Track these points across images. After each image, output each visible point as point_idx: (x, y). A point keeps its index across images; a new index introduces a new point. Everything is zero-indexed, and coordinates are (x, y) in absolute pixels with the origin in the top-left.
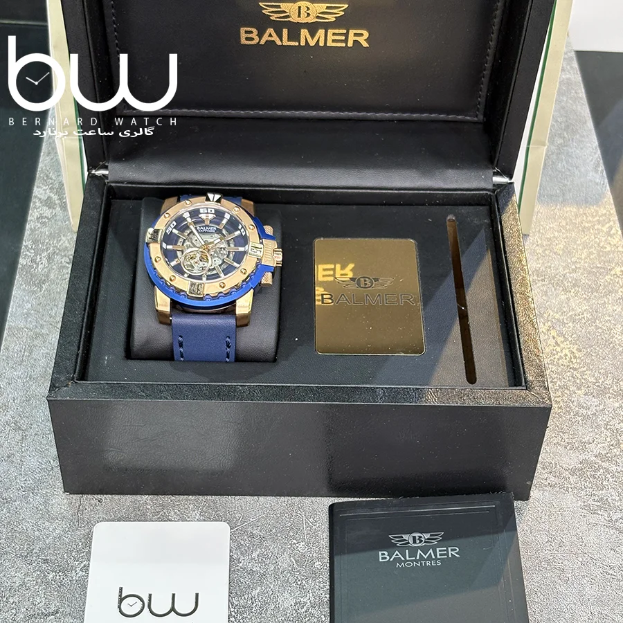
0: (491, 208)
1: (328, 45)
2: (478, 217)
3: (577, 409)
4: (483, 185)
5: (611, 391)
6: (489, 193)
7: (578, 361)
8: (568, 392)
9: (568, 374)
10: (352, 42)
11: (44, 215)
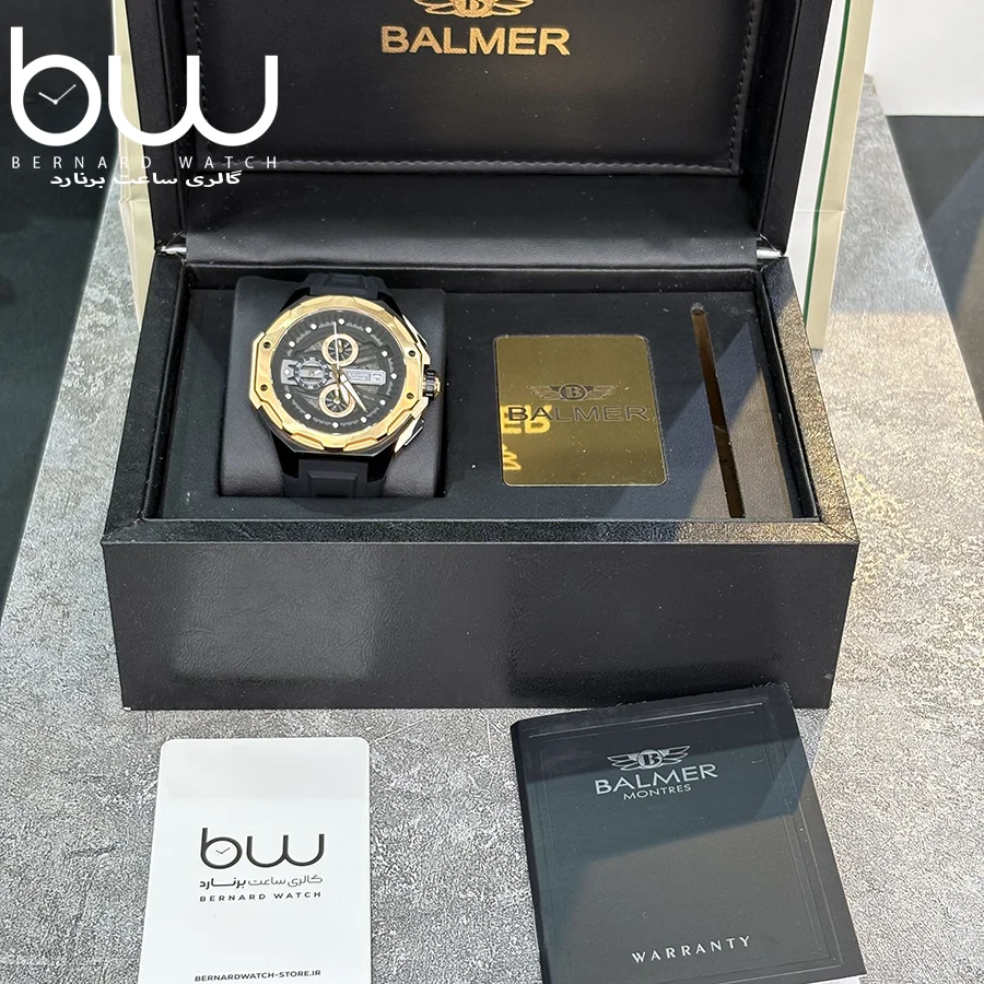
1: (510, 52)
2: (737, 306)
3: (897, 578)
4: (742, 260)
6: (752, 271)
7: (898, 515)
9: (884, 532)
10: (545, 48)
11: (100, 323)
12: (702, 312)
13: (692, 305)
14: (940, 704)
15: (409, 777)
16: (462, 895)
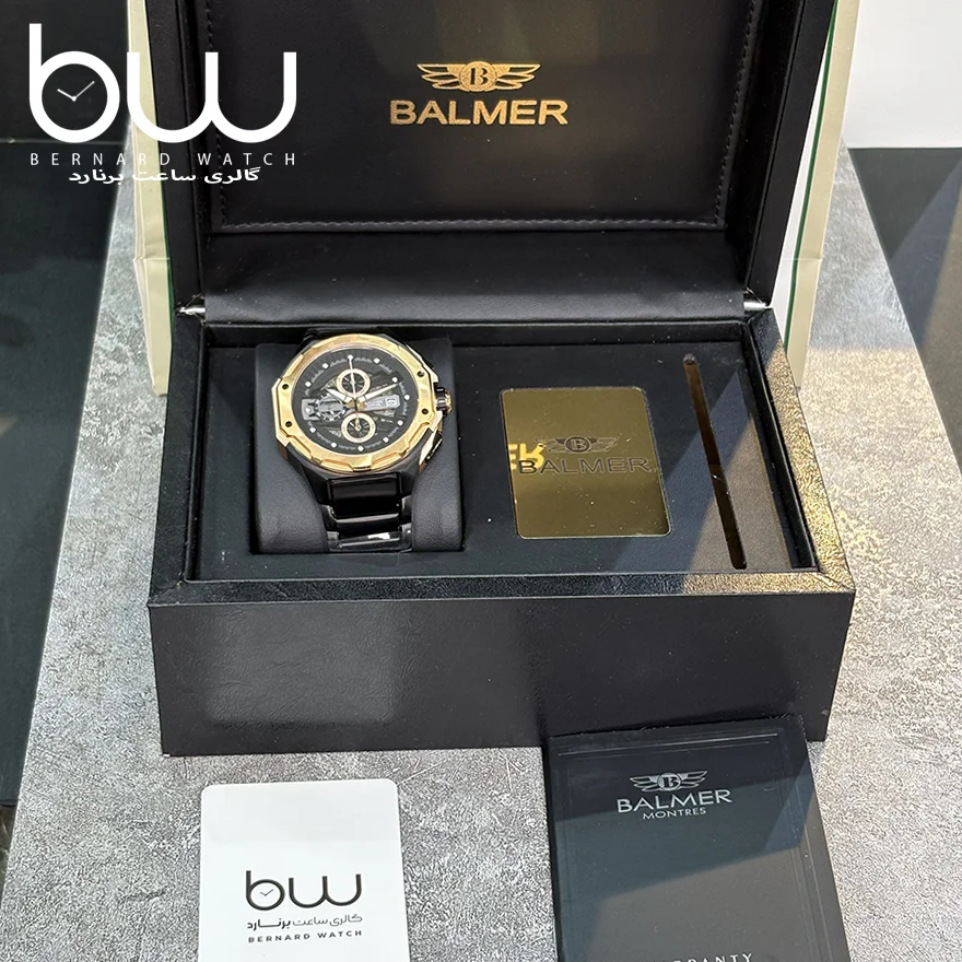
0: (743, 343)
1: (511, 122)
2: (726, 356)
3: (882, 612)
4: (731, 312)
5: (928, 589)
6: (740, 323)
7: (880, 550)
9: (867, 568)
10: (544, 118)
11: (112, 372)
12: (693, 362)
13: (684, 356)
14: (927, 735)
15: (437, 816)
16: (494, 931)
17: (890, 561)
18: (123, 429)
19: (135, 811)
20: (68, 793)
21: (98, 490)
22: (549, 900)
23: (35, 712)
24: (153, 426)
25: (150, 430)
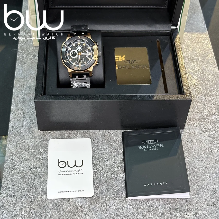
0: (170, 37)
2: (166, 40)
3: (198, 100)
4: (168, 29)
5: (209, 94)
6: (170, 32)
7: (198, 85)
8: (195, 95)
9: (195, 89)
12: (159, 41)
16: (111, 176)
17: (201, 88)
18: (27, 56)
19: (33, 148)
20: (17, 144)
21: (22, 71)
22: (123, 169)
23: (10, 125)
24: (34, 55)
25: (33, 56)
